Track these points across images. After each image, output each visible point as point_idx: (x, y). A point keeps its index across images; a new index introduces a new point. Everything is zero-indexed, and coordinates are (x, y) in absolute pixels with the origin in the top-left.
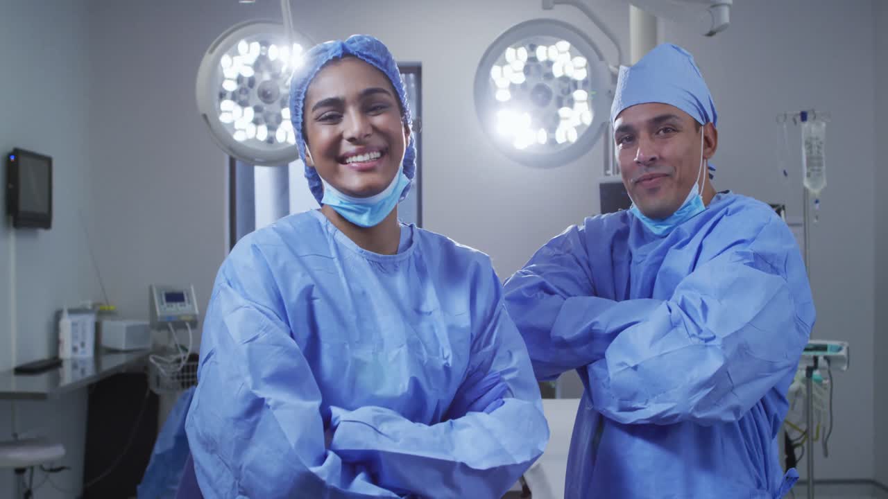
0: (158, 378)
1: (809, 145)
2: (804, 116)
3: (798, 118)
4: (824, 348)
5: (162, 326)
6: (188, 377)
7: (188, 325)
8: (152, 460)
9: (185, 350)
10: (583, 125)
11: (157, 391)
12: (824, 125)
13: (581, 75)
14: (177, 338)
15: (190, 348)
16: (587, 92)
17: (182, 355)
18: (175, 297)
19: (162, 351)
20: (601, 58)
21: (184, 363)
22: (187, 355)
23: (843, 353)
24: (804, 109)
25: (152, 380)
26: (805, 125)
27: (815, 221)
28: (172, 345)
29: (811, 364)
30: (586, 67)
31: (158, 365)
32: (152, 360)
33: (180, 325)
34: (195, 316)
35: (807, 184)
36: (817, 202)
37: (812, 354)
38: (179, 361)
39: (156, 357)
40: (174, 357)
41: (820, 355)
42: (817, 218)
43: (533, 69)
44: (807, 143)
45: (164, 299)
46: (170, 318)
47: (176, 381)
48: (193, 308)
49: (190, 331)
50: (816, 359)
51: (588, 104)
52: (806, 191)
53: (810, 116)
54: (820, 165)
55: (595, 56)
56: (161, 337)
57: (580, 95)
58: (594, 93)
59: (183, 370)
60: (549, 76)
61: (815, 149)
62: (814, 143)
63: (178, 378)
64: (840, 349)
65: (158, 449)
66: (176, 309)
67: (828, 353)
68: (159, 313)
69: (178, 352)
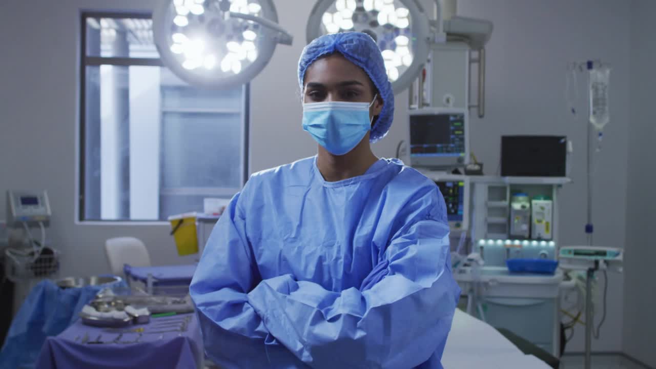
0: (14, 269)
1: (596, 90)
2: (590, 65)
3: (585, 67)
4: (604, 254)
5: (18, 224)
6: (41, 267)
7: (41, 224)
8: (7, 343)
9: (38, 244)
10: (403, 66)
11: (12, 279)
12: (608, 72)
13: (403, 24)
14: (31, 235)
15: (44, 244)
16: (409, 38)
17: (35, 248)
18: (30, 201)
19: (17, 245)
20: (421, 10)
21: (37, 256)
22: (40, 249)
23: (620, 258)
24: (591, 59)
25: (8, 269)
26: (593, 72)
27: (598, 150)
28: (26, 241)
29: (593, 266)
30: (408, 17)
31: (14, 258)
32: (8, 253)
33: (33, 224)
34: (48, 217)
35: (592, 120)
36: (600, 134)
37: (593, 258)
38: (32, 254)
39: (13, 250)
40: (28, 251)
41: (601, 259)
42: (600, 147)
43: (360, 17)
44: (593, 87)
45: (20, 202)
46: (24, 218)
47: (30, 270)
48: (46, 210)
49: (43, 229)
50: (597, 262)
51: (409, 49)
52: (590, 126)
53: (594, 65)
54: (604, 104)
55: (416, 9)
56: (17, 234)
57: (402, 40)
58: (414, 39)
59: (36, 262)
60: (375, 24)
61: (601, 92)
62: (600, 87)
63: (32, 268)
64: (617, 254)
65: (12, 333)
66: (30, 211)
67: (608, 258)
68: (15, 214)
69: (31, 246)
